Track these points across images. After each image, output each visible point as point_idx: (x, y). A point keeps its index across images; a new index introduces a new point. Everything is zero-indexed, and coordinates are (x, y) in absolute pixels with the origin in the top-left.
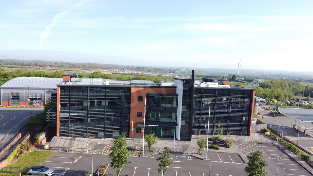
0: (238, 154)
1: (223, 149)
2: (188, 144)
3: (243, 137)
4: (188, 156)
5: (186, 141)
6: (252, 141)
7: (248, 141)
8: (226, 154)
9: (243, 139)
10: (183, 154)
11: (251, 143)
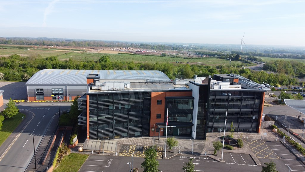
0: (249, 154)
1: (236, 149)
2: (203, 144)
3: (253, 134)
4: (205, 157)
5: (201, 141)
6: (261, 139)
7: (258, 138)
8: (238, 155)
9: (252, 137)
10: (201, 155)
11: (260, 141)
